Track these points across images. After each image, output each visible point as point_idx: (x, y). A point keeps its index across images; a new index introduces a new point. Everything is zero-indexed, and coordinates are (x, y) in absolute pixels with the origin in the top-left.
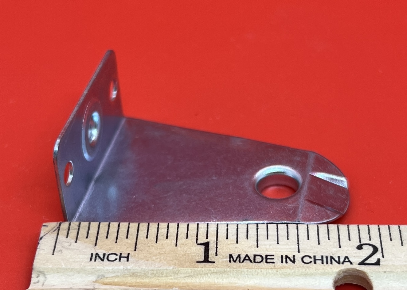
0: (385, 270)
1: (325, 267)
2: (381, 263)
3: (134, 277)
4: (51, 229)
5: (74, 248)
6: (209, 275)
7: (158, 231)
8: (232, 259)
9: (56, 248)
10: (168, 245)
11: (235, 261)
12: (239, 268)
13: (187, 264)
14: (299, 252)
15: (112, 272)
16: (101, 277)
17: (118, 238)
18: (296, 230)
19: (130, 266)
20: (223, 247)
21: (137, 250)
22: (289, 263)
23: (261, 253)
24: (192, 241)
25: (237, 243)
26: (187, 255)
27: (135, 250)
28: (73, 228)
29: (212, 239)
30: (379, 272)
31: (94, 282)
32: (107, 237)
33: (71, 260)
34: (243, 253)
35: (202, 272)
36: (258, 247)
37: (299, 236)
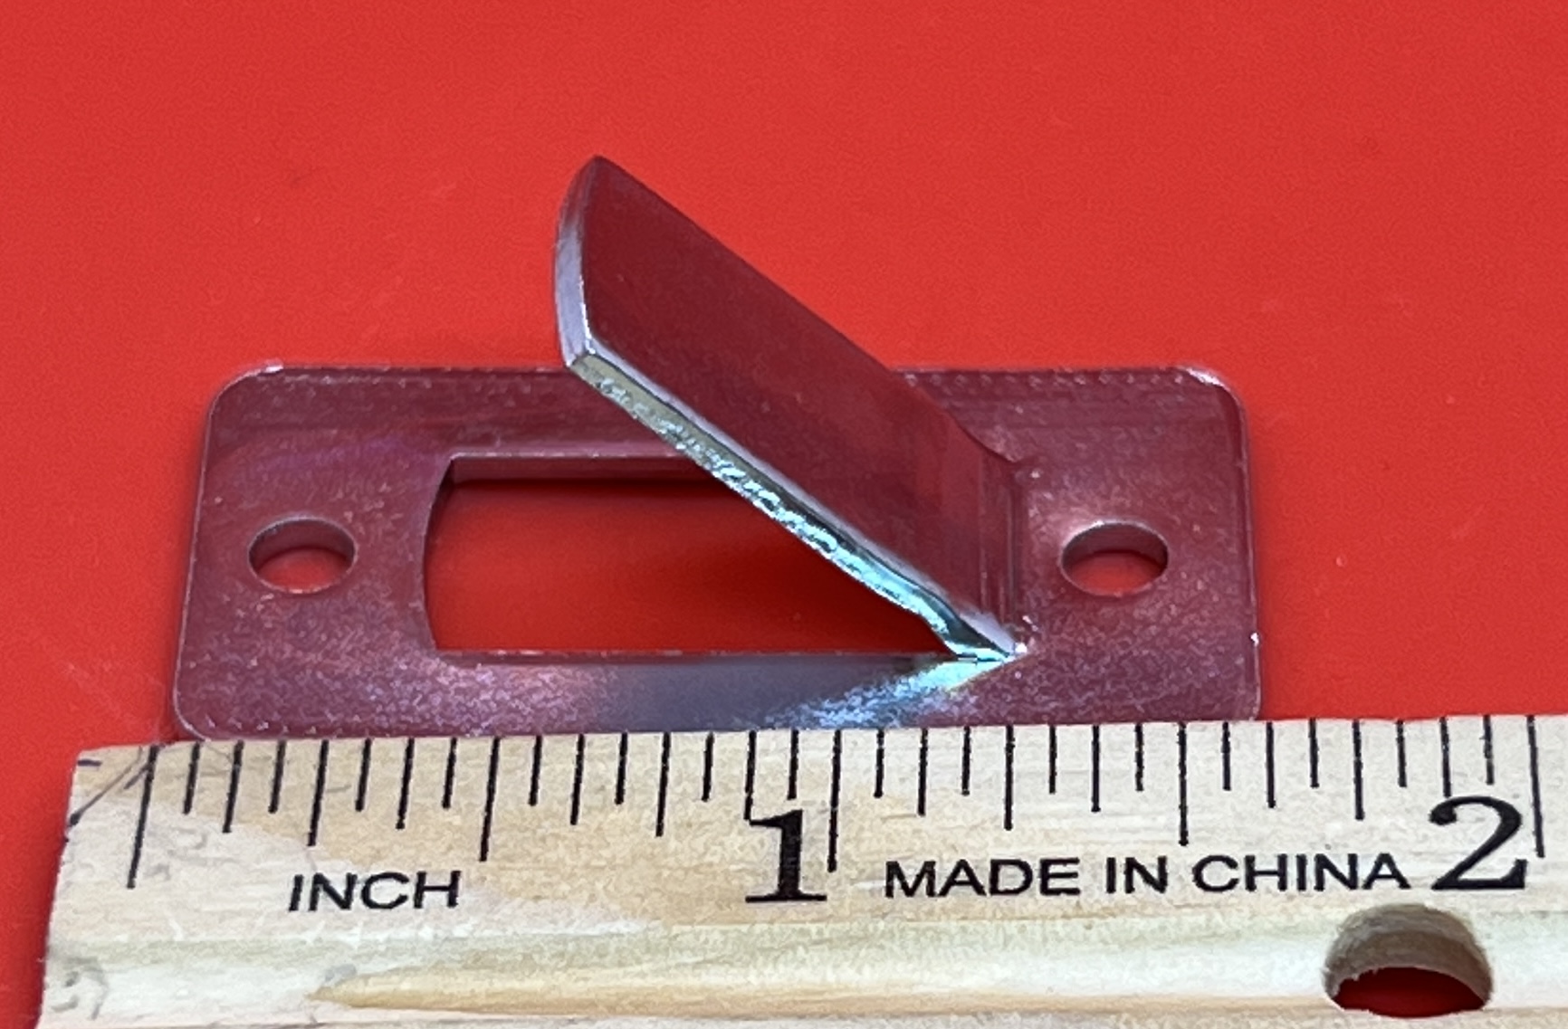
0: (1540, 907)
1: (1289, 905)
2: (1529, 879)
3: (483, 971)
4: (114, 777)
5: (218, 855)
6: (801, 950)
7: (579, 772)
8: (897, 883)
9: (142, 859)
10: (623, 832)
11: (910, 892)
12: (927, 920)
13: (708, 909)
14: (1184, 842)
15: (383, 955)
16: (337, 977)
17: (409, 808)
18: (1177, 747)
19: (465, 924)
20: (862, 829)
21: (489, 855)
22: (1141, 892)
23: (1022, 854)
24: (728, 808)
25: (921, 810)
26: (703, 869)
27: (483, 858)
28: (208, 770)
29: (813, 799)
30: (1521, 916)
31: (310, 997)
32: (359, 806)
33: (206, 908)
34: (945, 856)
35: (773, 940)
36: (1008, 826)
37: (1187, 777)
